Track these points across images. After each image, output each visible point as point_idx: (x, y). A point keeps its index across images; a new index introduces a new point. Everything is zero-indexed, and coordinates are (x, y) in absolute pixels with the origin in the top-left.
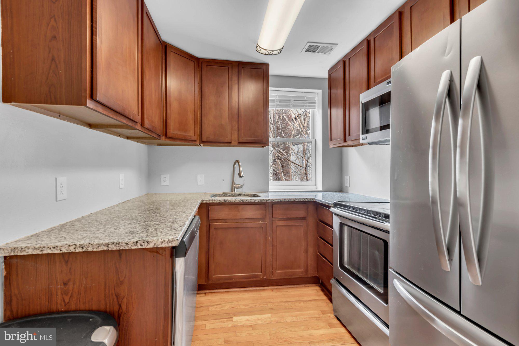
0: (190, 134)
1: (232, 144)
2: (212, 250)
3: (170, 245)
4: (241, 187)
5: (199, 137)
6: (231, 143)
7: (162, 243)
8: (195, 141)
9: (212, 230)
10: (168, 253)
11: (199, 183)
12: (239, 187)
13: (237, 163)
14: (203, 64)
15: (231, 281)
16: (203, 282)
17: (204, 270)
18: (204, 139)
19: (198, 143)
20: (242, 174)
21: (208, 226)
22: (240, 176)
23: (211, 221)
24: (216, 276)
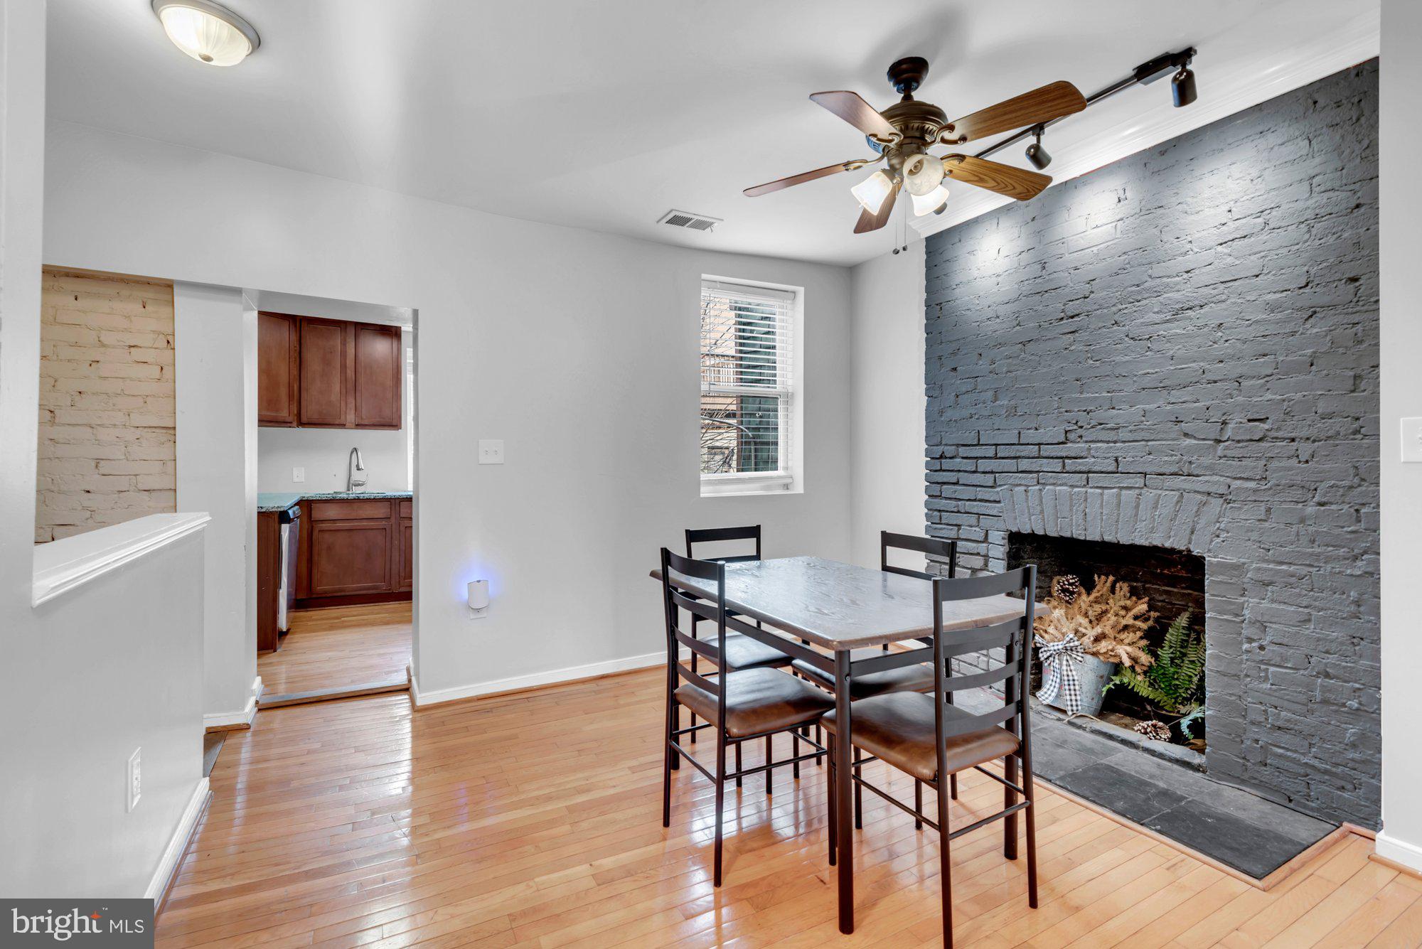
0: (284, 414)
1: (346, 427)
2: (315, 558)
3: (279, 510)
4: (362, 485)
5: (296, 418)
6: (345, 425)
7: (273, 508)
8: (291, 423)
9: (315, 533)
10: (276, 517)
11: (296, 480)
12: (359, 485)
13: (355, 452)
14: (303, 323)
15: (343, 594)
16: (302, 596)
17: (305, 583)
18: (304, 419)
19: (295, 424)
20: (362, 466)
21: (310, 528)
22: (358, 469)
23: (314, 523)
24: (323, 586)
